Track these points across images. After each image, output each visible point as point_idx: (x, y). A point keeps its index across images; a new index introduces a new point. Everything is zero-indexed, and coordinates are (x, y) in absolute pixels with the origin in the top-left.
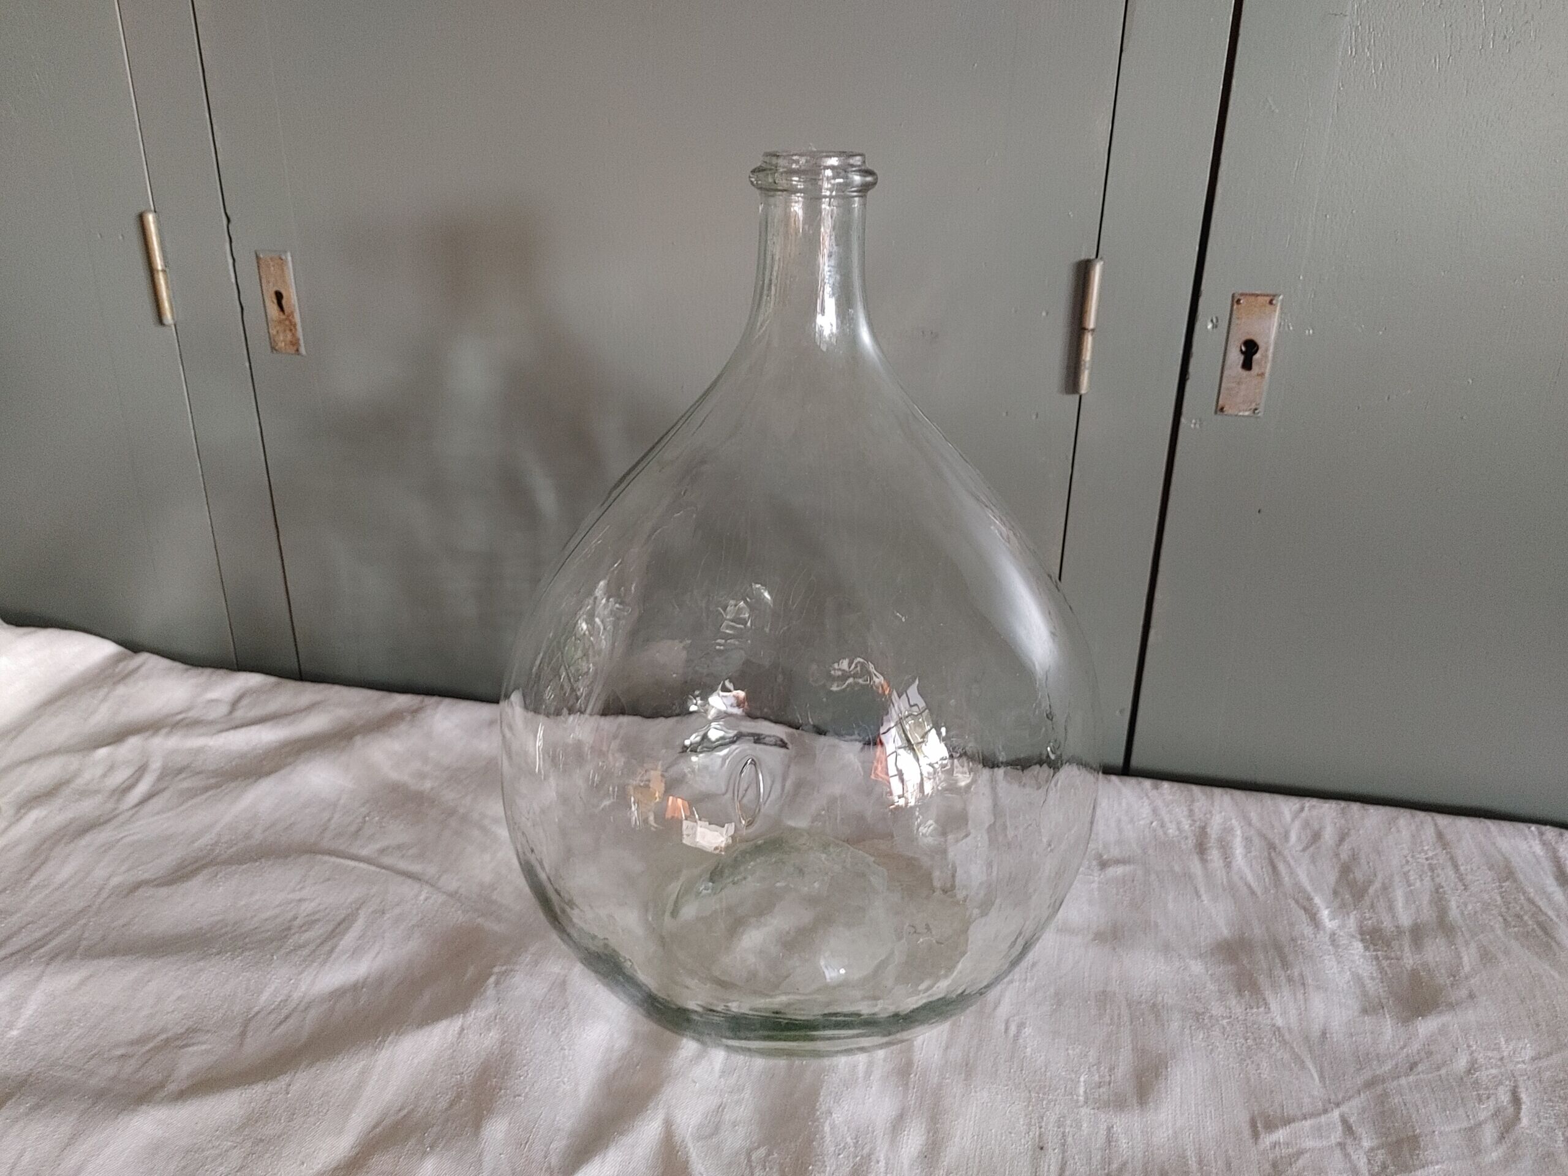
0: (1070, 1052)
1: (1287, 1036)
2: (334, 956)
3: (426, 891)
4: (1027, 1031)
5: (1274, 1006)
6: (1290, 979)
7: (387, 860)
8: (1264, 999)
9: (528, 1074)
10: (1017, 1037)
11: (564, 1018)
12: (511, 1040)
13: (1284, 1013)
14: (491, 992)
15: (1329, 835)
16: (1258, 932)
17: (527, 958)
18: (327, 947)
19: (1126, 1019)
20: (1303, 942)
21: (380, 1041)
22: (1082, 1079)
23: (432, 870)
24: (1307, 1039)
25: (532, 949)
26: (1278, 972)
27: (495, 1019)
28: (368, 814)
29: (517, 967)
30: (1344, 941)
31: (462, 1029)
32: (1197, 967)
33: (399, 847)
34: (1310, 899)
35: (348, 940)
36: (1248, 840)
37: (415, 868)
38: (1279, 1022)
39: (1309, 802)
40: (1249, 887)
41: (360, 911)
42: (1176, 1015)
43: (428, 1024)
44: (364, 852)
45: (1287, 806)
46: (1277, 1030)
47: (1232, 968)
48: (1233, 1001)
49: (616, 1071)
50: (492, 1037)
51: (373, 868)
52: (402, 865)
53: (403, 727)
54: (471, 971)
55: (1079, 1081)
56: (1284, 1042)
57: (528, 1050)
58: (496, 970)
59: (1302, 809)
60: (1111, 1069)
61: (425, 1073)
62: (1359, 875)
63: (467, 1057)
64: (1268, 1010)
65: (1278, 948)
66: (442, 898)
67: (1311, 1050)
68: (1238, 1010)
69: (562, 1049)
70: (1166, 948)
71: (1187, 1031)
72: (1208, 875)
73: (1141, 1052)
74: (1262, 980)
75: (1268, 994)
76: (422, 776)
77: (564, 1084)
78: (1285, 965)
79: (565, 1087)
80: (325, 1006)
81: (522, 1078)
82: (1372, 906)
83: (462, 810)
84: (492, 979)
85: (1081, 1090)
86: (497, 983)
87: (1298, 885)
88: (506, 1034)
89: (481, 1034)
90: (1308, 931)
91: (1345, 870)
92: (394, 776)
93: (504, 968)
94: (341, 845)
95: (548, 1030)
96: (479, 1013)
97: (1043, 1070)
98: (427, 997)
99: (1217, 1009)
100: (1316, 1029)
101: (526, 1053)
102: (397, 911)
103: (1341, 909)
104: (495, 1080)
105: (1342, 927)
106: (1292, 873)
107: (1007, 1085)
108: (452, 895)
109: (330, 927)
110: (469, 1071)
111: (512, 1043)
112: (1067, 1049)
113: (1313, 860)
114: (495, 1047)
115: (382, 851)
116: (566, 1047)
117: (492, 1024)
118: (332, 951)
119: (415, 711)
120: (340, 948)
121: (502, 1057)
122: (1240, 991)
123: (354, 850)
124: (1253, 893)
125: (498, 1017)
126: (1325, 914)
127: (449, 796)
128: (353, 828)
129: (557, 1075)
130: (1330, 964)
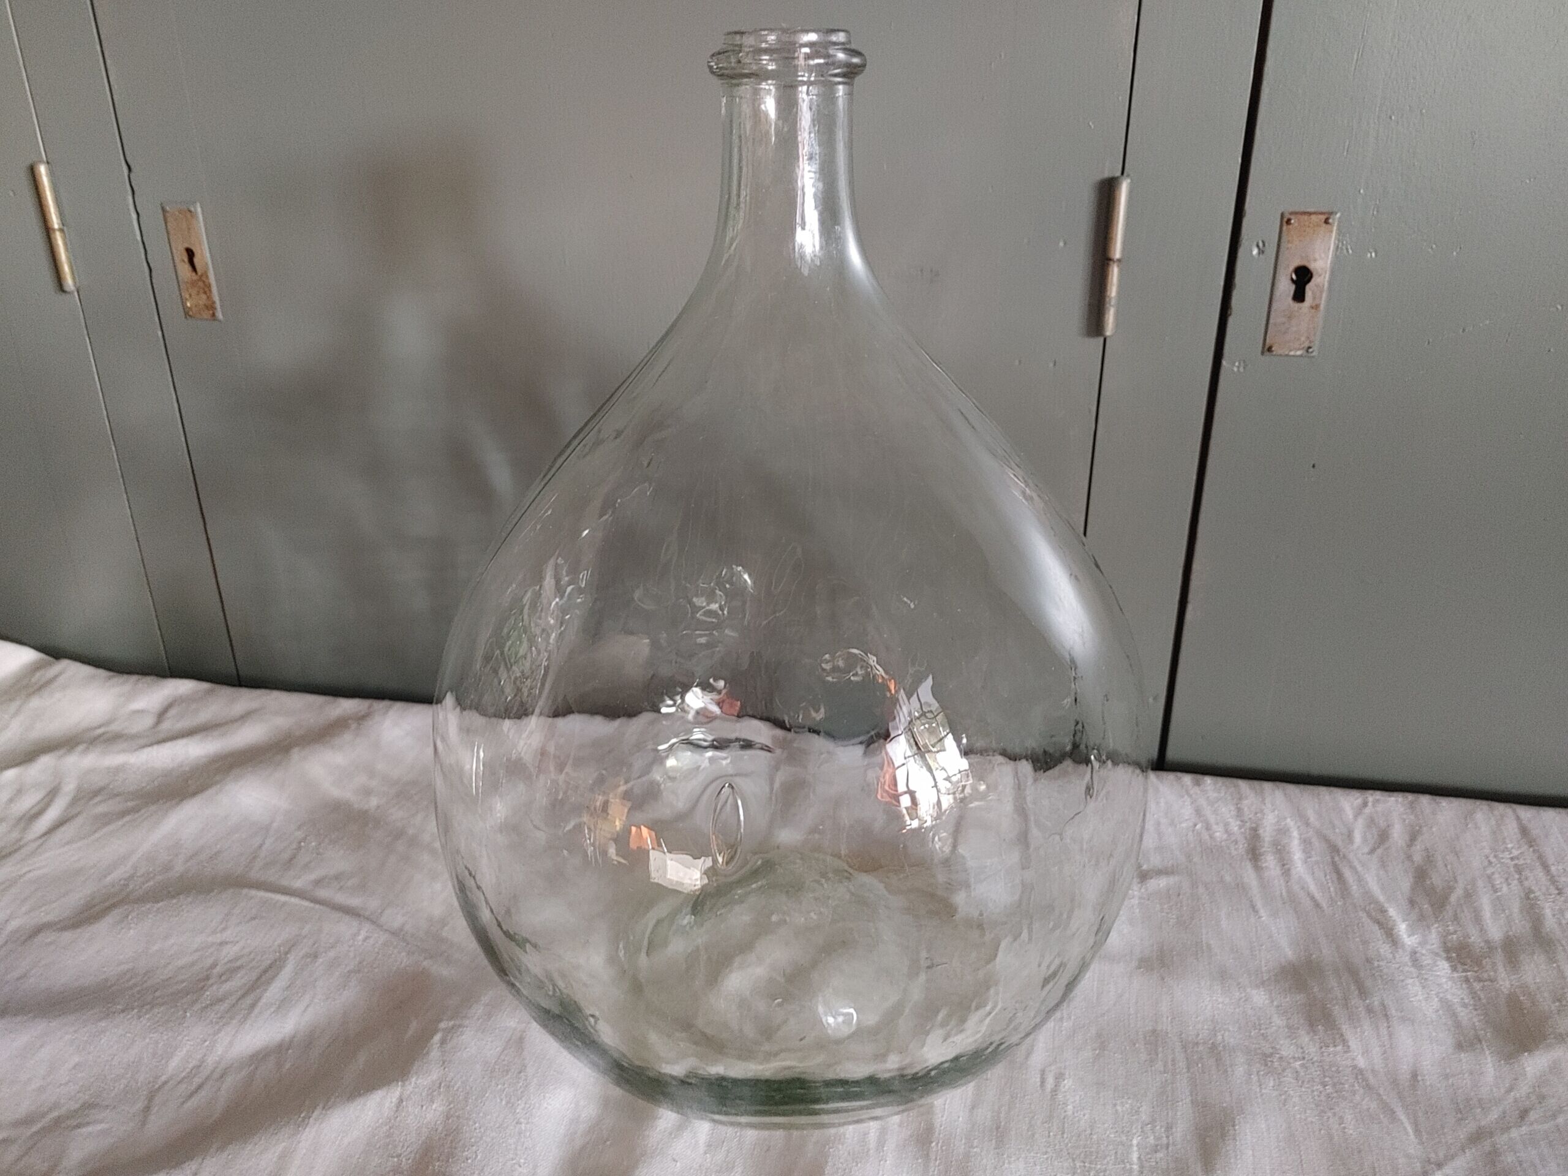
0: (1119, 1108)
1: (1372, 1081)
2: (257, 1010)
3: (366, 929)
4: (1067, 1083)
5: (1353, 1043)
6: (1370, 1010)
7: (323, 893)
8: (1342, 1035)
9: (477, 1156)
10: (1055, 1091)
11: (521, 1084)
12: (457, 1114)
13: (1366, 1052)
14: (435, 1053)
15: (1398, 834)
16: (1327, 953)
17: (478, 1010)
18: (248, 1001)
19: (1182, 1064)
20: (1381, 963)
21: (304, 1118)
22: (1135, 1142)
23: (373, 904)
24: (1395, 1082)
25: (485, 999)
26: (1355, 1001)
27: (439, 1087)
28: (304, 839)
29: (466, 1022)
30: (1427, 960)
31: (401, 1100)
32: (1259, 998)
33: (337, 877)
34: (1383, 911)
35: (274, 991)
36: (1306, 842)
37: (355, 902)
38: (1361, 1062)
39: (1373, 796)
40: (1313, 898)
41: (289, 956)
42: (1241, 1059)
43: (360, 1095)
44: (298, 884)
45: (1348, 801)
46: (1358, 1073)
47: (1300, 998)
48: (1305, 1039)
49: (583, 1148)
50: (435, 1110)
51: (306, 903)
52: (340, 898)
53: (347, 737)
54: (414, 1026)
55: (1131, 1145)
56: (1368, 1087)
57: (477, 1125)
58: (442, 1025)
59: (1365, 804)
60: (1169, 1128)
61: (357, 1157)
62: (1437, 879)
63: (406, 1135)
64: (1347, 1049)
65: (1353, 972)
66: (383, 937)
67: (1401, 1097)
68: (1312, 1049)
69: (517, 1123)
70: (1223, 976)
71: (1254, 1078)
72: (1264, 885)
73: (1202, 1106)
74: (1337, 1010)
75: (1346, 1028)
76: (367, 792)
77: (520, 1166)
78: (1363, 992)
79: (520, 1170)
80: (244, 1073)
81: (469, 1161)
82: (1456, 918)
83: (411, 831)
84: (437, 1038)
85: (1135, 1157)
86: (443, 1042)
87: (1368, 895)
88: (452, 1106)
89: (422, 1106)
90: (1385, 949)
91: (1421, 875)
92: (336, 793)
93: (451, 1023)
94: (271, 876)
95: (502, 1100)
96: (419, 1081)
97: (1088, 1132)
98: (362, 1058)
99: (1287, 1049)
100: (1405, 1069)
101: (475, 1129)
102: (332, 954)
103: (1420, 921)
104: (437, 1164)
105: (1423, 943)
106: (1360, 880)
107: (1046, 1153)
108: (394, 933)
109: (254, 975)
110: (407, 1152)
111: (458, 1117)
112: (1115, 1105)
113: (1383, 864)
114: (439, 1122)
115: (318, 882)
116: (522, 1120)
117: (435, 1093)
118: (253, 1006)
119: (361, 718)
120: (264, 1000)
121: (446, 1135)
122: (1312, 1025)
123: (285, 882)
124: (1317, 905)
125: (443, 1085)
126: (1402, 928)
127: (397, 815)
128: (286, 856)
129: (511, 1156)
130: (1414, 989)
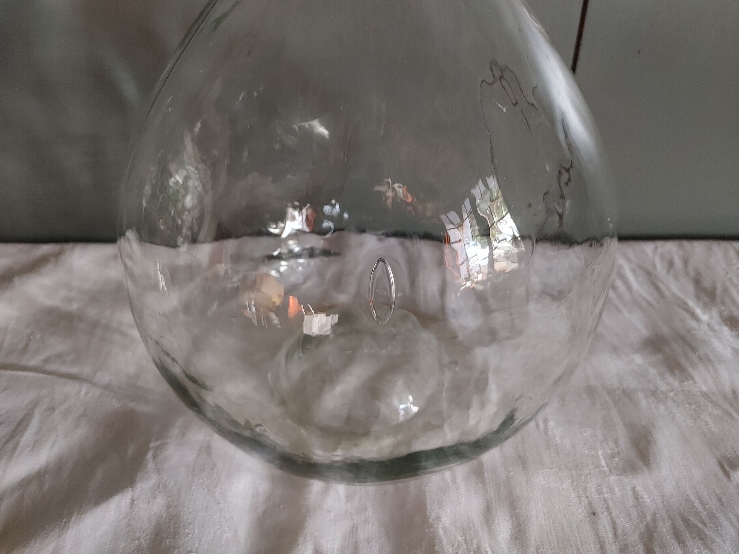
0: (584, 434)
1: (714, 398)
2: (17, 451)
3: (85, 388)
4: (551, 424)
5: (697, 378)
6: (700, 359)
7: (50, 367)
8: (690, 374)
9: (194, 531)
10: (546, 430)
11: (214, 477)
12: (175, 504)
13: (705, 382)
14: (151, 465)
15: (678, 262)
16: (665, 330)
17: (175, 431)
18: (11, 445)
19: (611, 403)
20: (695, 332)
21: (65, 523)
22: (600, 453)
23: (86, 370)
24: (725, 397)
25: (178, 423)
26: (691, 354)
27: (159, 488)
28: (32, 334)
29: (169, 441)
30: (717, 327)
31: (133, 501)
32: (638, 359)
33: (60, 356)
34: (686, 304)
35: (28, 436)
36: (634, 271)
37: (74, 370)
38: (704, 388)
39: (660, 244)
40: (648, 302)
41: (34, 411)
42: (641, 395)
43: (103, 501)
44: (32, 363)
45: (648, 247)
46: (705, 395)
47: (660, 357)
48: (670, 379)
49: (265, 512)
50: (158, 503)
51: (40, 375)
52: (64, 369)
53: (49, 267)
54: (132, 449)
55: (598, 456)
56: (713, 402)
57: (190, 509)
58: (152, 445)
59: (656, 248)
60: (616, 442)
61: (109, 543)
62: (707, 283)
63: (141, 523)
64: (695, 383)
65: (683, 338)
66: (98, 391)
67: (732, 405)
68: (676, 384)
69: (218, 503)
70: (615, 350)
71: (653, 406)
72: (620, 297)
73: (630, 426)
74: (683, 361)
75: (690, 370)
76: (69, 300)
77: (226, 533)
78: (694, 350)
79: (226, 535)
80: (16, 495)
81: (190, 535)
82: (723, 303)
83: (104, 321)
84: (150, 454)
85: (603, 462)
86: (155, 456)
87: (674, 295)
88: (170, 499)
89: (149, 502)
90: (693, 324)
91: (697, 282)
92: (49, 302)
93: (158, 443)
94: (13, 359)
95: (204, 490)
96: (143, 486)
97: (573, 452)
98: (99, 475)
99: (663, 387)
100: (727, 388)
101: (190, 512)
102: (65, 406)
103: (706, 307)
104: (168, 540)
105: (711, 318)
106: (668, 288)
107: (552, 469)
108: (105, 388)
109: (12, 427)
110: (144, 535)
111: (176, 506)
112: (581, 433)
113: (676, 278)
114: (163, 511)
115: (46, 361)
116: (221, 501)
117: (156, 492)
118: (15, 448)
119: (57, 255)
120: (21, 444)
121: (169, 519)
122: (671, 371)
123: (24, 362)
124: (650, 305)
125: (161, 485)
126: (698, 311)
127: (92, 312)
128: (21, 346)
129: (218, 527)
130: (716, 343)
